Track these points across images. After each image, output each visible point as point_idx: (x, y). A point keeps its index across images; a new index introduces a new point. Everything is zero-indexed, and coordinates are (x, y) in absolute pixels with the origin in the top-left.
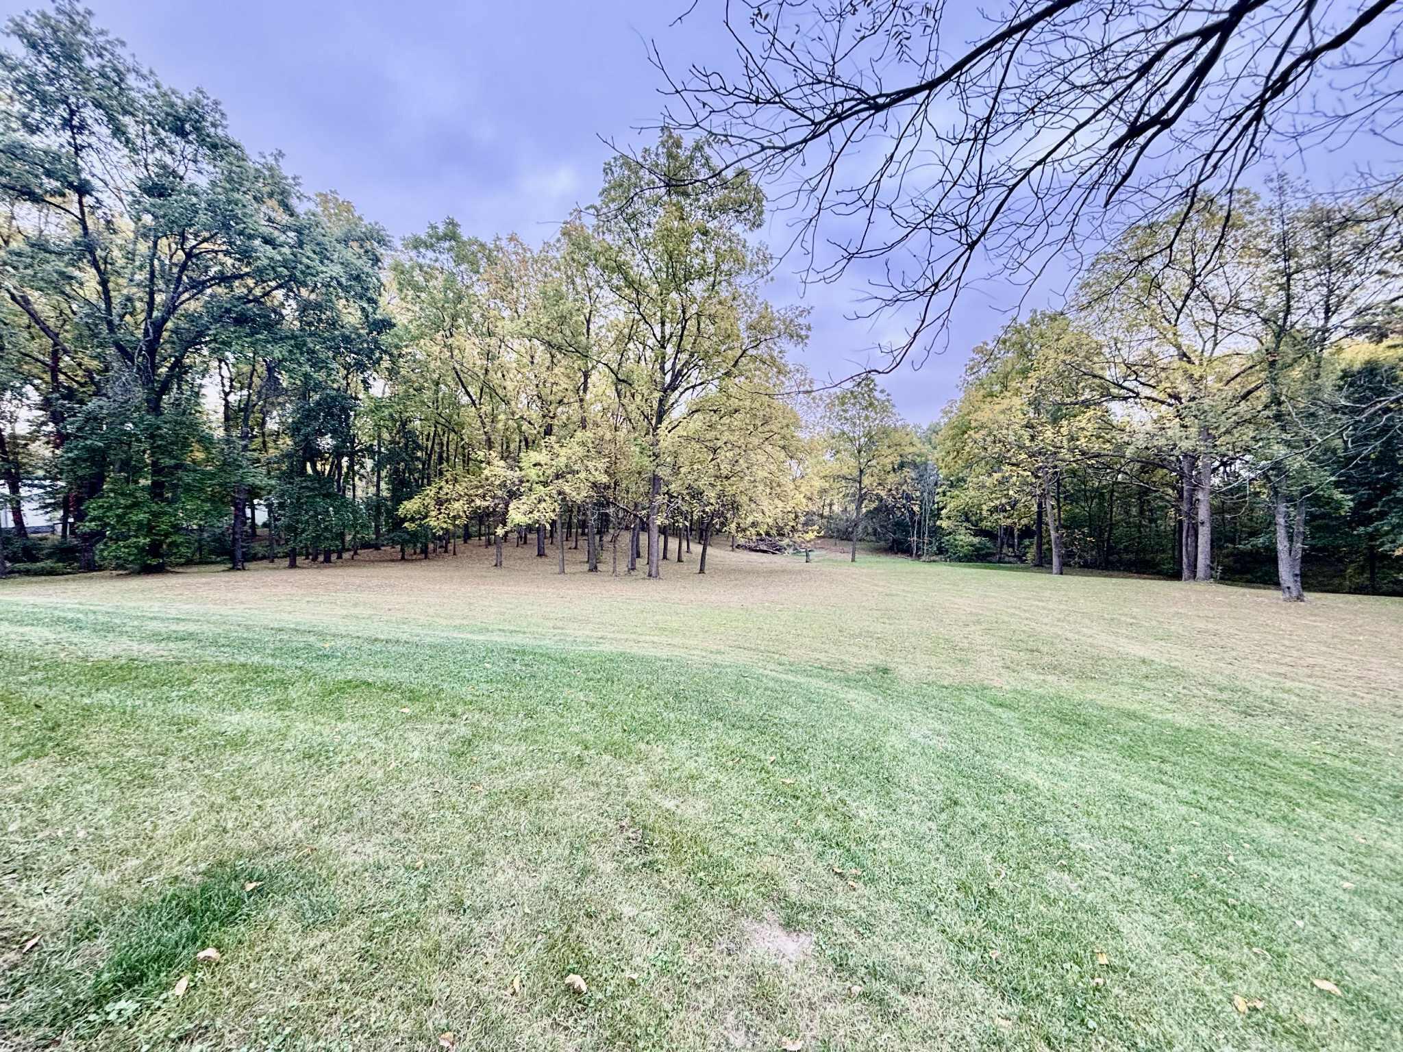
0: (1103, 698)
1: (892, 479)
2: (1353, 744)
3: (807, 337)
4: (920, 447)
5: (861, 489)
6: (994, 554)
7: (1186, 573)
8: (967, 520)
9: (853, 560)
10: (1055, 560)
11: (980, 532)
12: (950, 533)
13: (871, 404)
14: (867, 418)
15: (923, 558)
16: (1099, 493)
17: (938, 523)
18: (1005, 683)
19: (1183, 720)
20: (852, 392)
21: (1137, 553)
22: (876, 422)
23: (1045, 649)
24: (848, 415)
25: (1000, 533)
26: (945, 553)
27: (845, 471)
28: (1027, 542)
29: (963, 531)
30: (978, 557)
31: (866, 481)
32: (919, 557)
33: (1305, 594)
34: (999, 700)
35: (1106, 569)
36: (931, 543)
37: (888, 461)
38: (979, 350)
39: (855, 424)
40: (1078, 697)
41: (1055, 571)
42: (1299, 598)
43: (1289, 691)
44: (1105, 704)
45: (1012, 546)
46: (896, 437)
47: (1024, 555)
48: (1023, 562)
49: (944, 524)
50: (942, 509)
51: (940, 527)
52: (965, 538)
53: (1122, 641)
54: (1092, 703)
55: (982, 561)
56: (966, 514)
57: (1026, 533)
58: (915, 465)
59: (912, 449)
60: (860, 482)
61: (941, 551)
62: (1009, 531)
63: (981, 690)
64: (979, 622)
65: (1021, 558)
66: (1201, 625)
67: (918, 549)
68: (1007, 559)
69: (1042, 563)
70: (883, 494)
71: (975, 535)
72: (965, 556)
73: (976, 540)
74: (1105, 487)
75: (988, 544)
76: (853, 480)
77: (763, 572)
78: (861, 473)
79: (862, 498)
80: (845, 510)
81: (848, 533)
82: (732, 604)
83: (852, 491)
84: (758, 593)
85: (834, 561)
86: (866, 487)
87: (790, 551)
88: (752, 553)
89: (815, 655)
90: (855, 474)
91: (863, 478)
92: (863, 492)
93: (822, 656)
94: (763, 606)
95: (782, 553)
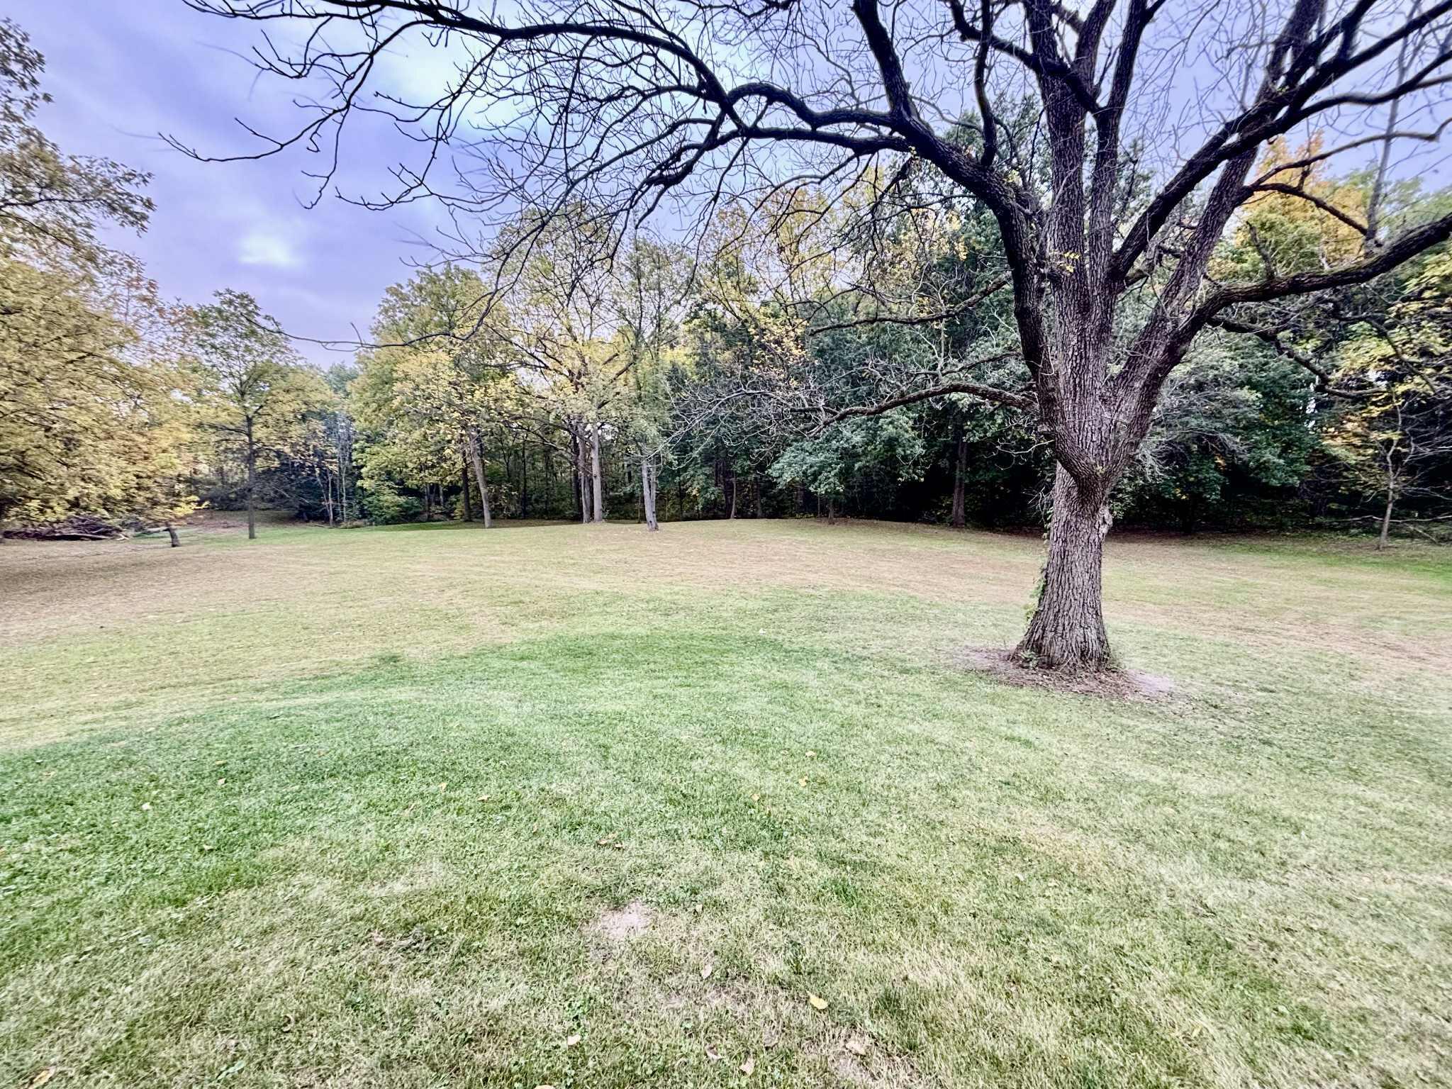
0: (588, 630)
1: (297, 431)
2: (717, 618)
3: (144, 217)
4: (328, 394)
5: (251, 443)
6: (421, 513)
7: (586, 516)
8: (390, 479)
9: (252, 536)
10: (487, 515)
11: (405, 491)
12: (373, 494)
13: (253, 333)
14: (248, 350)
15: (344, 524)
16: (514, 452)
17: (359, 483)
18: (512, 637)
19: (642, 631)
20: (220, 312)
21: (546, 502)
22: (260, 355)
23: (527, 599)
24: (217, 342)
25: (427, 490)
26: (369, 516)
27: (224, 418)
28: (453, 498)
29: (387, 491)
30: (406, 518)
31: (259, 432)
32: (337, 523)
33: (660, 525)
34: (519, 654)
35: (525, 518)
36: (350, 506)
37: (287, 408)
38: (394, 292)
39: (229, 356)
40: (572, 634)
41: (487, 524)
42: (656, 528)
43: (677, 594)
44: (593, 633)
45: (438, 503)
46: (297, 380)
47: (452, 510)
48: (452, 518)
49: (366, 484)
50: (362, 467)
51: (361, 488)
52: (390, 499)
53: (575, 579)
54: (584, 636)
55: (411, 521)
56: (389, 473)
57: (453, 490)
58: (321, 416)
59: (319, 397)
60: (249, 435)
61: (364, 514)
62: (434, 488)
63: (498, 650)
64: (451, 586)
65: (449, 515)
66: (615, 556)
67: (335, 514)
68: (436, 517)
69: (473, 517)
70: (287, 450)
71: (399, 495)
72: (393, 517)
73: (402, 500)
74: (518, 445)
75: (416, 503)
76: (238, 431)
77: (96, 570)
78: (249, 421)
79: (254, 454)
80: (220, 471)
81: (231, 500)
82: (76, 630)
83: (236, 446)
84: (114, 603)
85: (219, 540)
86: (259, 441)
87: (131, 532)
88: (46, 543)
89: (295, 665)
90: (239, 421)
91: (253, 428)
92: (255, 447)
93: (304, 663)
94: (148, 622)
95: (114, 537)
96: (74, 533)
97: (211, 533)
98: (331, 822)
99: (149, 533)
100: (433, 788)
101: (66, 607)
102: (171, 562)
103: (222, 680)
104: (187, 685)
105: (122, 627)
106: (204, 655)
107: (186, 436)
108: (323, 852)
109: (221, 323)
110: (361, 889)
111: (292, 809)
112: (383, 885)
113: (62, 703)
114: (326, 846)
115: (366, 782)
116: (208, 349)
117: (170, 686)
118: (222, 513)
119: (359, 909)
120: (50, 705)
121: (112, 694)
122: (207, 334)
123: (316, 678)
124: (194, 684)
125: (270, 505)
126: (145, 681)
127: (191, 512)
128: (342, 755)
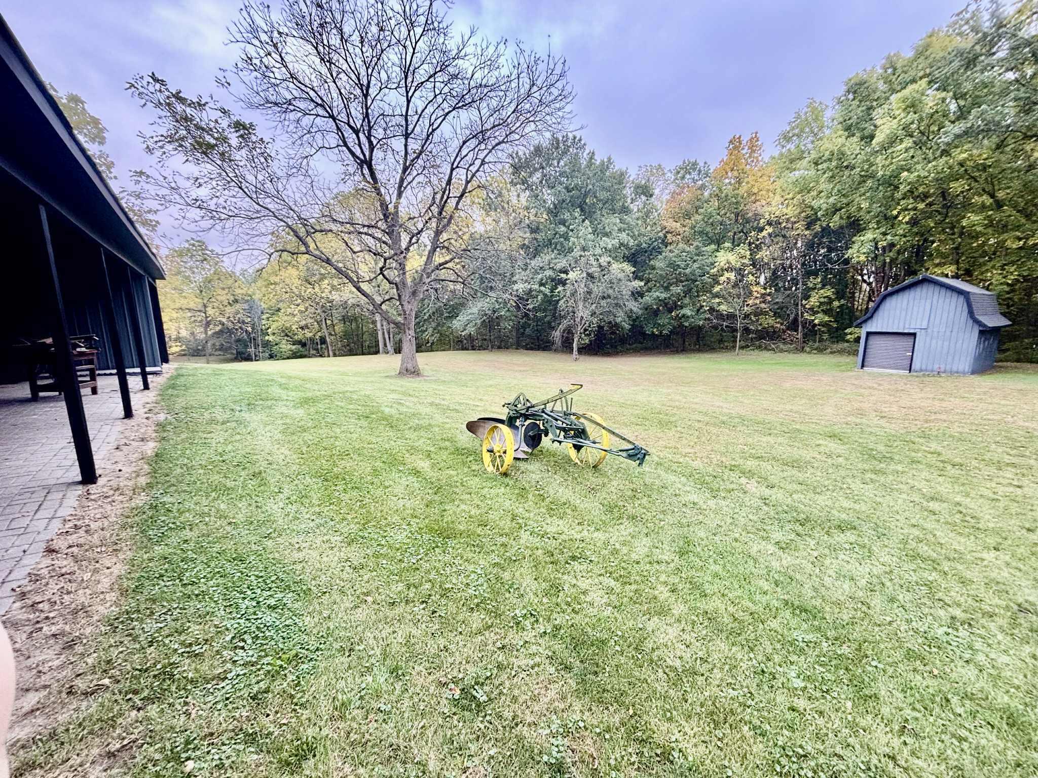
1: (229, 310)
6: (305, 353)
8: (285, 335)
11: (295, 342)
12: (276, 344)
14: (203, 268)
15: (260, 361)
17: (267, 338)
20: (188, 250)
22: (209, 271)
24: (187, 266)
25: (307, 341)
26: (275, 356)
27: (192, 305)
29: (284, 342)
30: (296, 355)
31: (210, 311)
32: (257, 360)
36: (264, 351)
37: (224, 298)
39: (194, 272)
46: (227, 283)
49: (271, 338)
50: (268, 328)
51: (269, 341)
52: (286, 347)
56: (284, 332)
58: (244, 301)
59: (240, 291)
61: (272, 355)
67: (256, 356)
70: (224, 320)
71: (291, 344)
72: (288, 356)
73: (294, 347)
75: (301, 348)
76: (200, 311)
78: (205, 306)
80: (192, 334)
83: (200, 319)
90: (200, 307)
107: (175, 315)
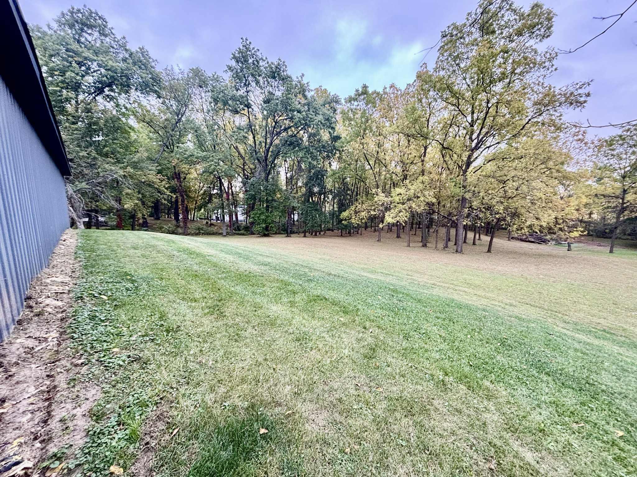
3: (585, 101)
5: (623, 203)
9: (611, 252)
60: (623, 199)
77: (533, 255)
79: (623, 209)
81: (606, 233)
82: (514, 274)
84: (533, 268)
85: (593, 251)
86: (628, 201)
87: (554, 243)
88: (523, 242)
89: (595, 320)
91: (626, 195)
92: (625, 205)
93: (602, 321)
94: (539, 278)
95: (546, 244)
96: (533, 240)
97: (590, 247)
98: (525, 393)
99: (561, 244)
100: (610, 428)
101: (516, 265)
102: (563, 257)
103: (552, 311)
104: (537, 306)
105: (529, 277)
106: (552, 298)
108: (509, 402)
109: (620, 142)
110: (507, 436)
111: (514, 374)
112: (522, 445)
113: (493, 296)
114: (512, 401)
115: (564, 391)
116: (610, 157)
117: (530, 304)
118: (598, 239)
119: (499, 443)
120: (491, 295)
121: (509, 299)
122: (611, 150)
123: (604, 331)
124: (539, 308)
125: (629, 237)
126: (523, 299)
127: (578, 235)
128: (563, 369)
